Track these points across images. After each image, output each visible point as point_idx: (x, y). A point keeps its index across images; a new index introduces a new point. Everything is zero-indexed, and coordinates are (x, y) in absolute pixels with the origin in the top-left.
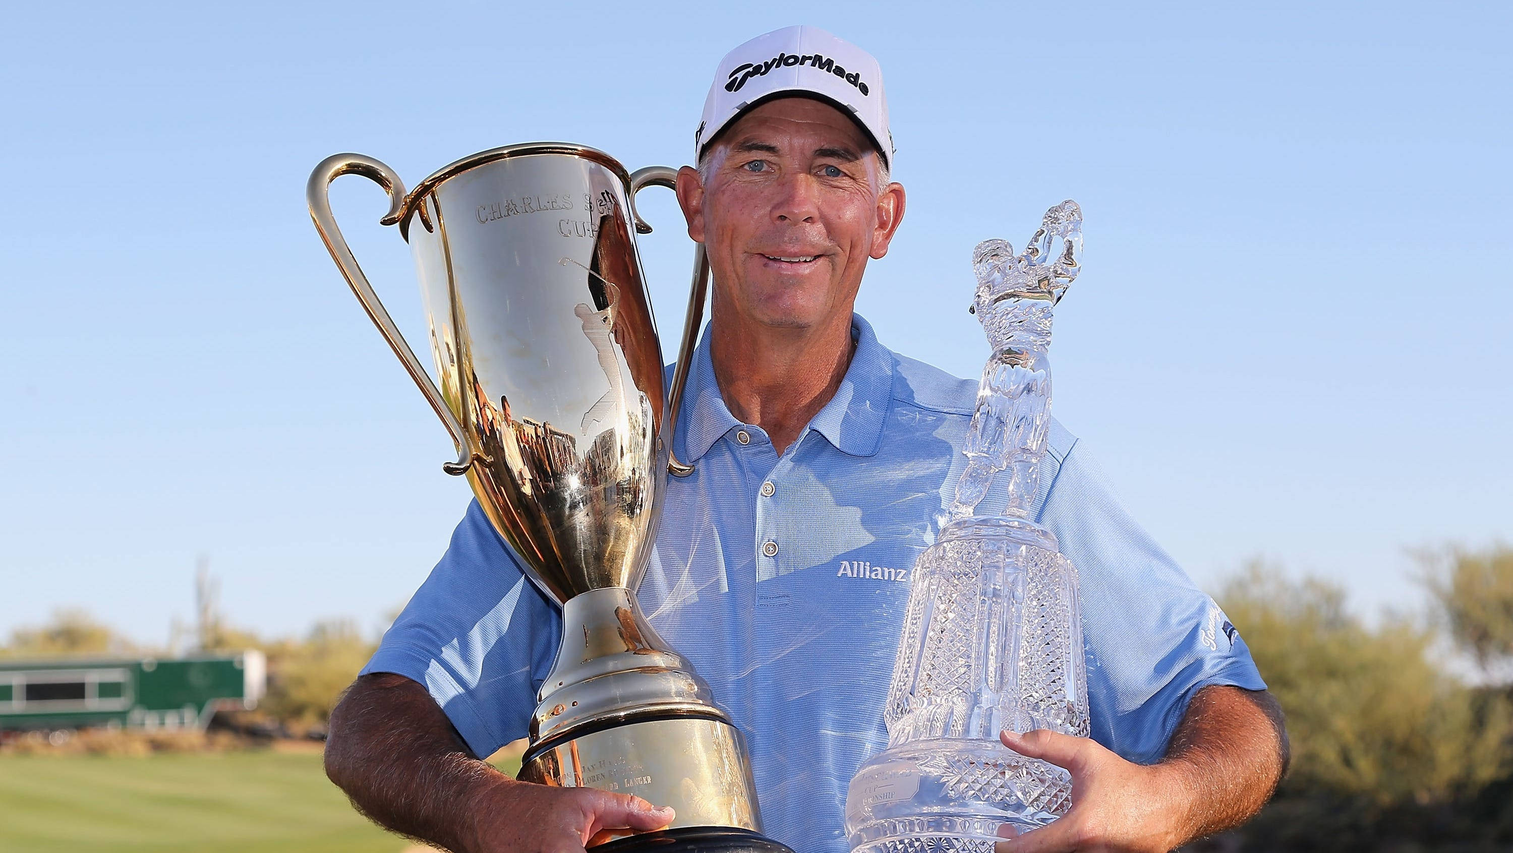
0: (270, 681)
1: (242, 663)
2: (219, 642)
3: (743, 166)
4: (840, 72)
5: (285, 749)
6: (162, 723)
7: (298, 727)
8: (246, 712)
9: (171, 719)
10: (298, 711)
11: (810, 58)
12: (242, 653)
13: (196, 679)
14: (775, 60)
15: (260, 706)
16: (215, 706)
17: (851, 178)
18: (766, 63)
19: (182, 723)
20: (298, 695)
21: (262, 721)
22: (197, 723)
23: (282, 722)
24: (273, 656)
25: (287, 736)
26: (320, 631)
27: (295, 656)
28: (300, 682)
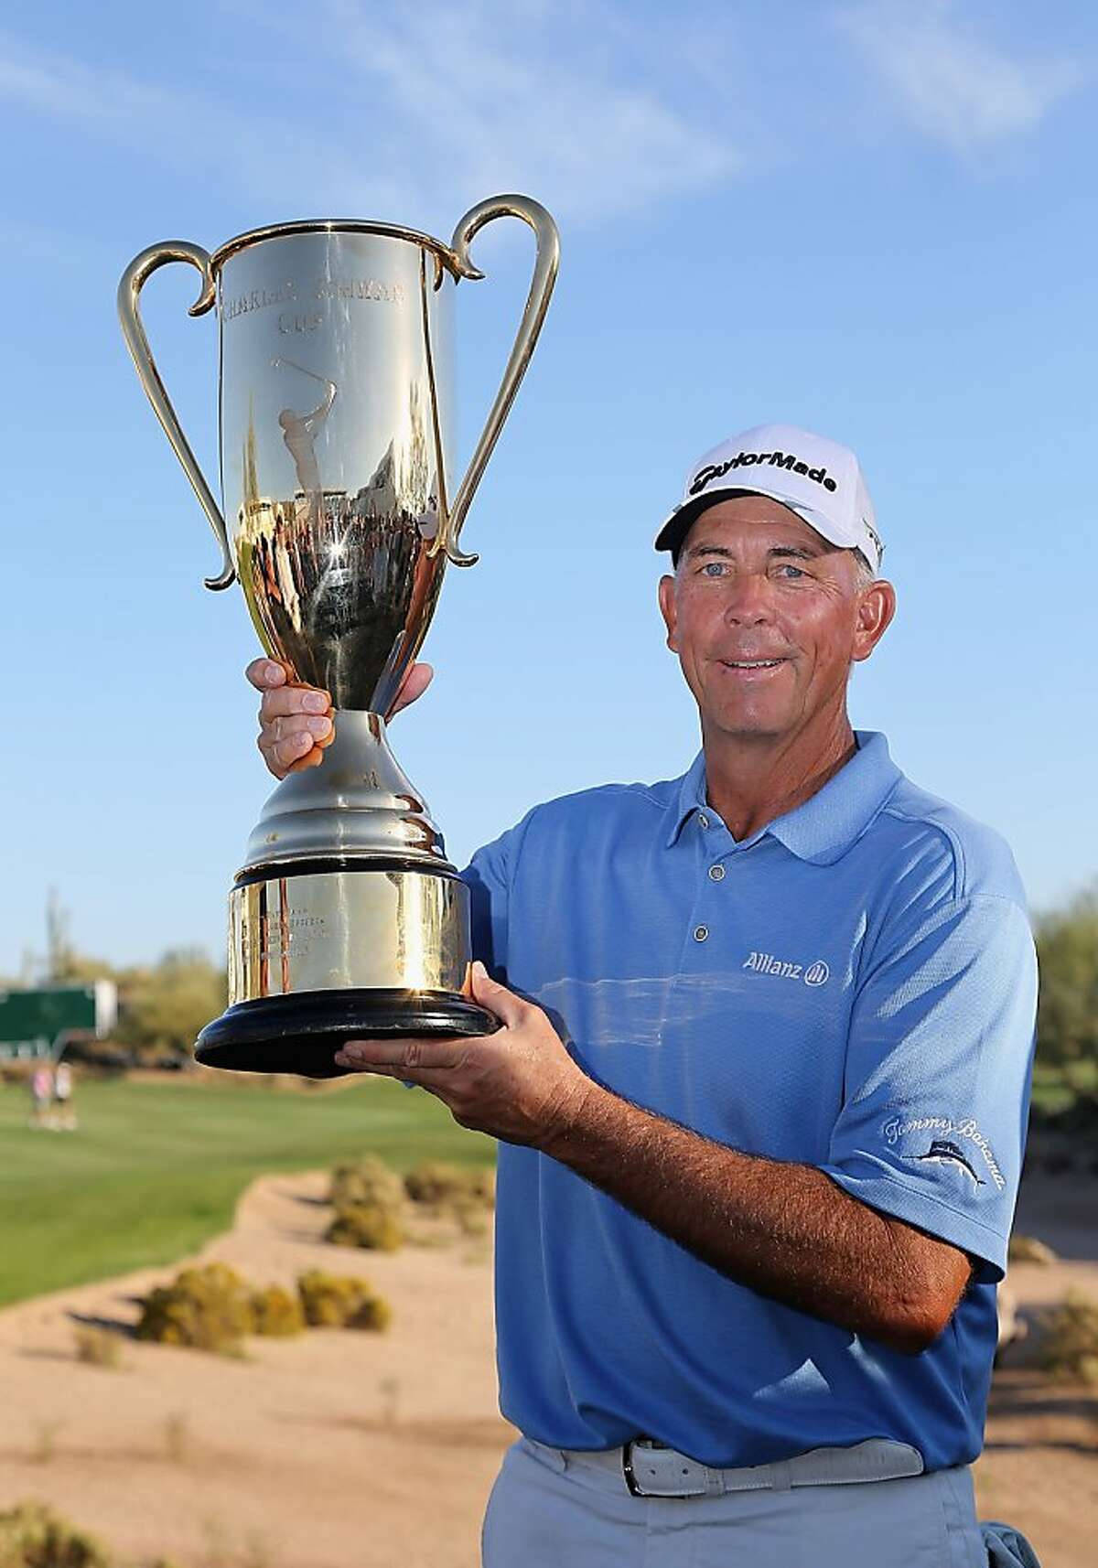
0: (121, 1009)
1: (93, 992)
2: (71, 972)
3: (700, 570)
4: (802, 468)
5: (138, 1078)
6: (16, 1054)
7: (150, 1056)
8: (97, 1041)
9: (24, 1050)
10: (149, 1039)
11: (769, 456)
12: (93, 983)
13: (47, 1008)
14: (734, 460)
15: (112, 1036)
16: (67, 1036)
17: (812, 577)
18: (726, 464)
19: (35, 1053)
20: (149, 1023)
21: (113, 1049)
22: (49, 1053)
23: (134, 1052)
24: (124, 985)
25: (139, 1065)
26: (171, 958)
27: (145, 984)
28: (151, 1010)
